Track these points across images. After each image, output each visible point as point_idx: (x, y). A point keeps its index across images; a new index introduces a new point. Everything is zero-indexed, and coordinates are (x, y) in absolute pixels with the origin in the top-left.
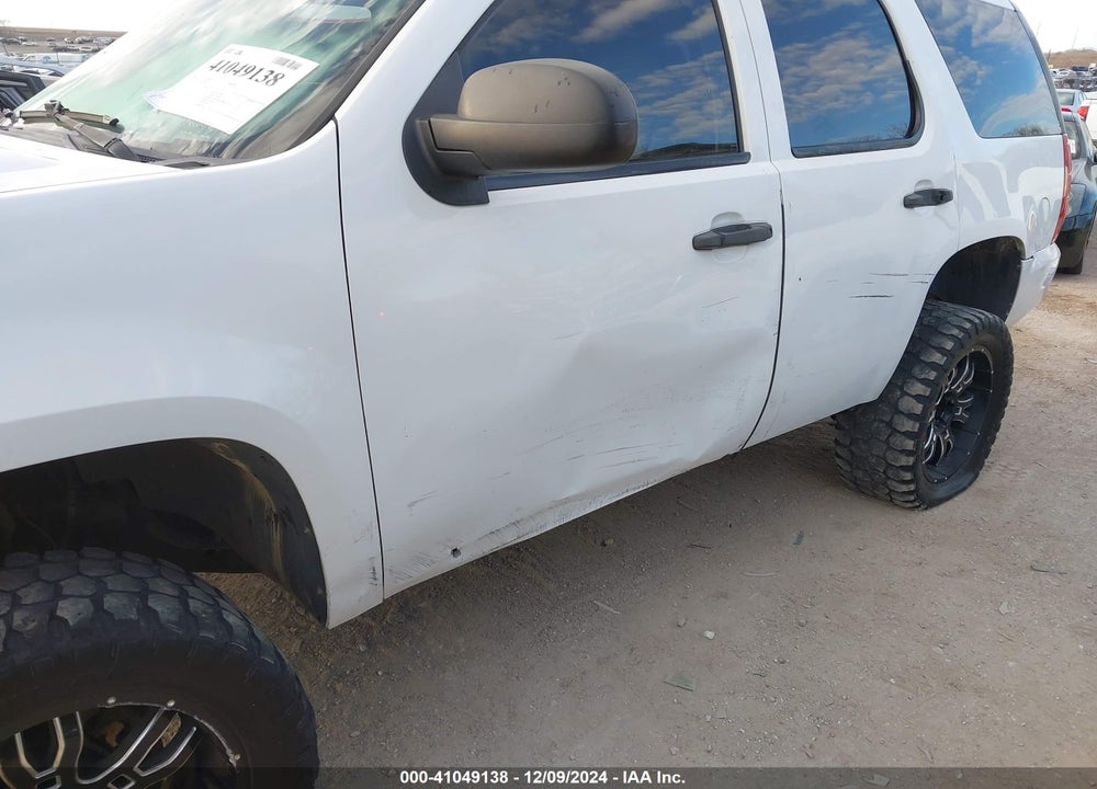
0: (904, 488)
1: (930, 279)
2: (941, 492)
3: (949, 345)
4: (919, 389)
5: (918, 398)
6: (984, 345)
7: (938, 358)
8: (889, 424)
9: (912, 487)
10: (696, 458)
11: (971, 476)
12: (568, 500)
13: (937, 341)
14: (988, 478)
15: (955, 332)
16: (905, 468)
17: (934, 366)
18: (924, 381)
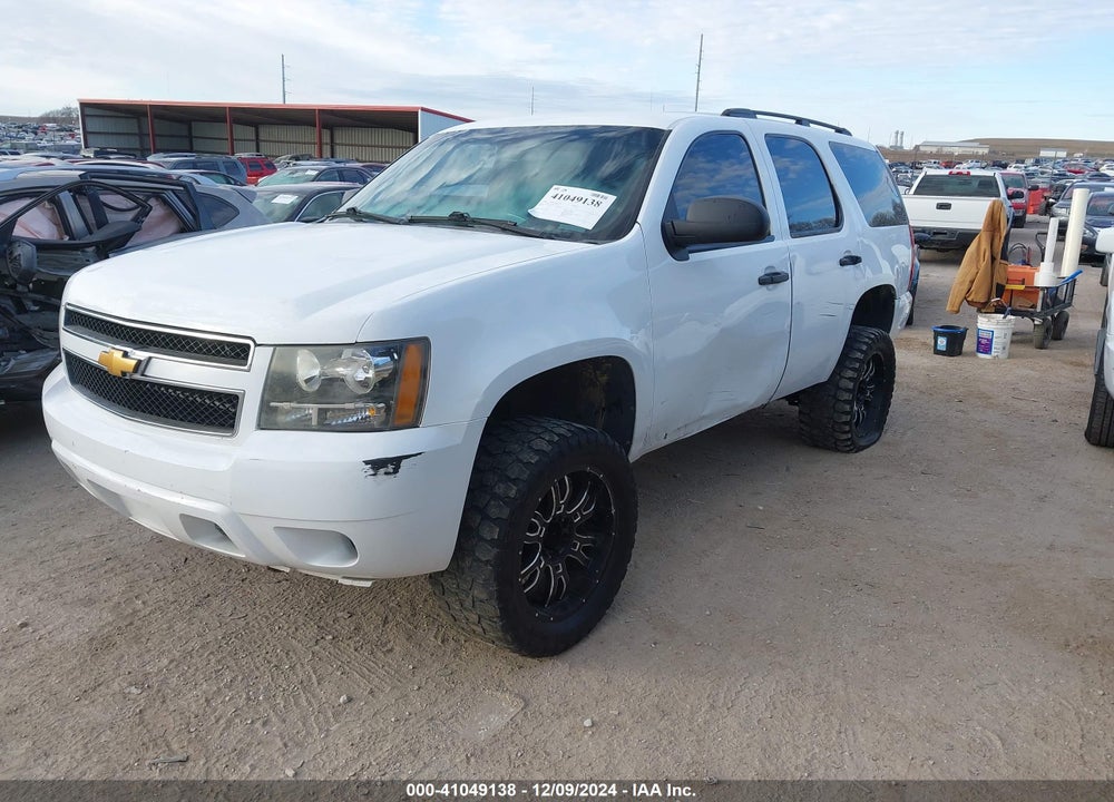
0: (845, 437)
1: (853, 307)
2: (863, 443)
3: (864, 348)
4: (850, 374)
5: (850, 379)
6: (881, 351)
7: (859, 355)
8: (835, 397)
9: (850, 436)
10: (752, 402)
11: (877, 435)
12: (704, 417)
13: (858, 345)
14: (887, 436)
15: (867, 340)
16: (846, 423)
17: (857, 360)
18: (852, 369)
